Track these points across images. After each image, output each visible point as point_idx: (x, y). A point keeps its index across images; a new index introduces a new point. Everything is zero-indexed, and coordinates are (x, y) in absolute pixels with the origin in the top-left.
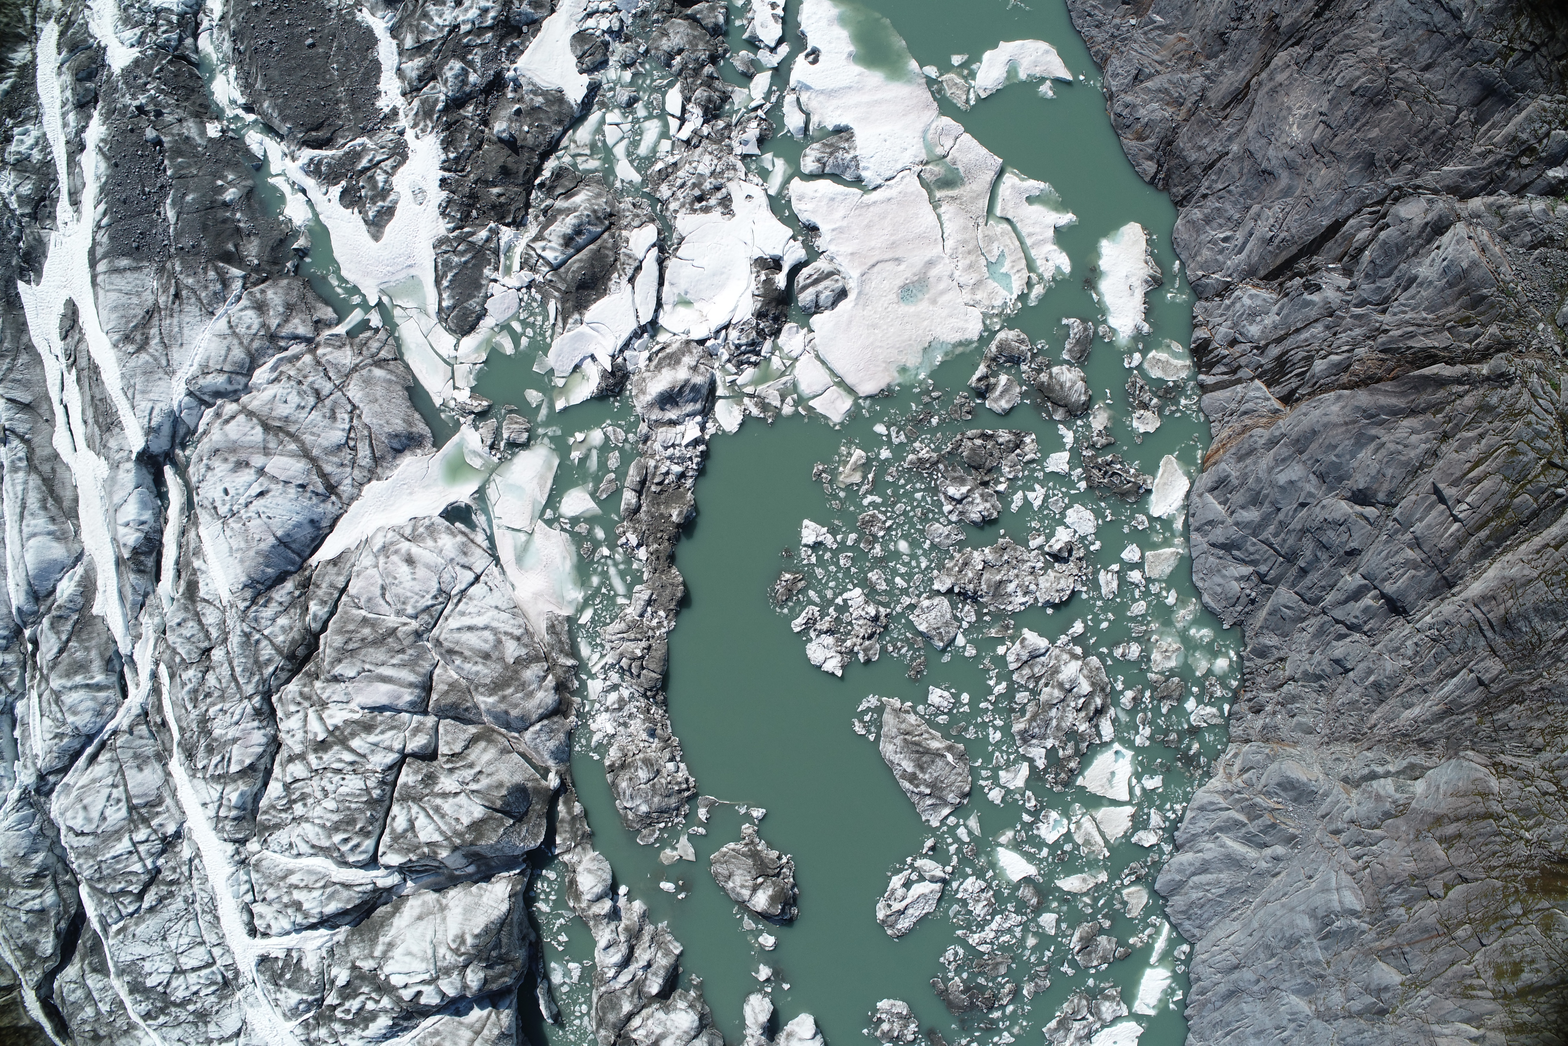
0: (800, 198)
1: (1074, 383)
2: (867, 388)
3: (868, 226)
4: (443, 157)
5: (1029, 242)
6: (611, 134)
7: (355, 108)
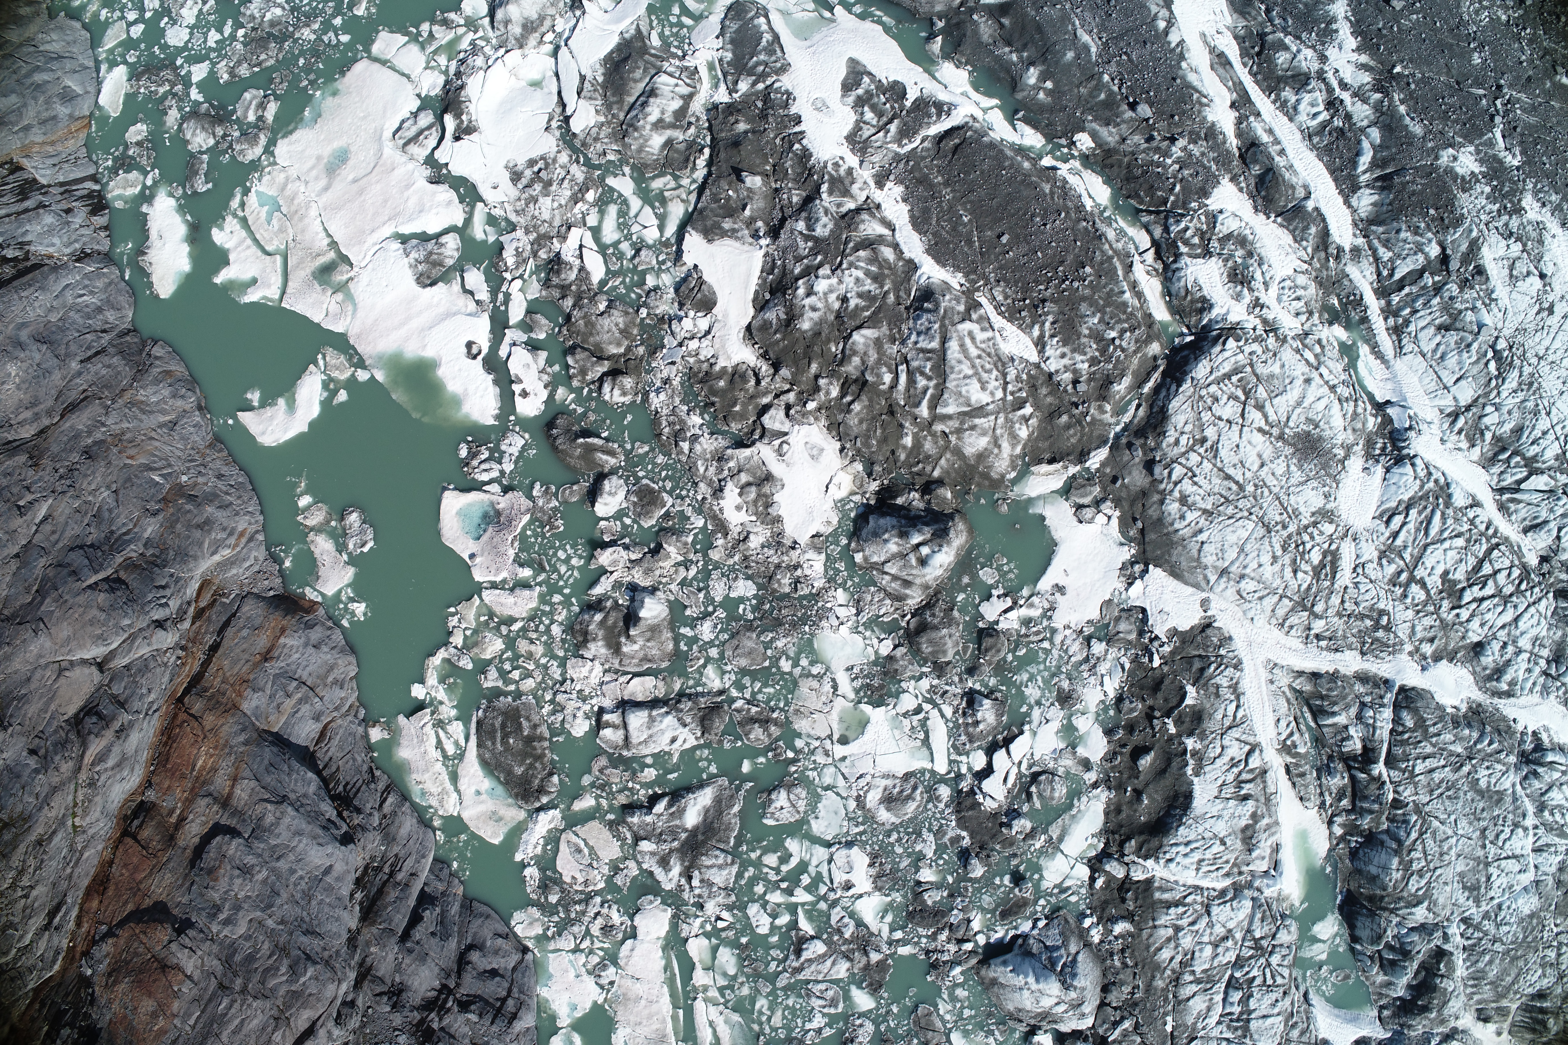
0: (450, 202)
1: (194, 134)
2: (361, 67)
3: (386, 201)
4: (804, 142)
5: (249, 242)
6: (648, 217)
7: (923, 181)
